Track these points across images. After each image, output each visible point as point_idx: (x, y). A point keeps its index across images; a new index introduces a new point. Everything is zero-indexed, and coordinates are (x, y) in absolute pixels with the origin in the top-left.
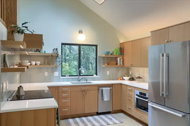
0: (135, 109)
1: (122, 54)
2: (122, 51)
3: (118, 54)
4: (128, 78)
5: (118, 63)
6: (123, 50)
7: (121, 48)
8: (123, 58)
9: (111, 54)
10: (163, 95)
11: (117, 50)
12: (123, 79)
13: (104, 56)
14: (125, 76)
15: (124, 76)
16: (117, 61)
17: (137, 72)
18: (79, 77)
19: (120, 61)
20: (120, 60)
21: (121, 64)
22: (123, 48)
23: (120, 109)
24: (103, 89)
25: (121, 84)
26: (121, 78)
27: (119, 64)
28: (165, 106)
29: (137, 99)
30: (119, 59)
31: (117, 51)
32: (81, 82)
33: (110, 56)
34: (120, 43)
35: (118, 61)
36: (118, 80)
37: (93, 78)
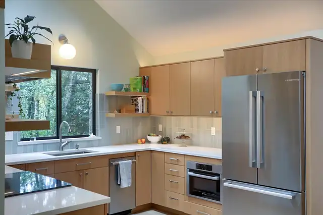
0: (187, 197)
1: (146, 90)
2: (146, 83)
3: (138, 90)
4: (157, 139)
5: (139, 108)
6: (148, 81)
7: (144, 78)
8: (148, 99)
9: (127, 90)
10: (254, 164)
11: (135, 82)
12: (148, 142)
13: (114, 93)
14: (152, 134)
15: (149, 135)
16: (136, 105)
17: (175, 125)
18: (61, 140)
19: (143, 105)
20: (143, 102)
21: (144, 111)
22: (148, 77)
23: (150, 202)
24: (120, 162)
25: (151, 151)
26: (144, 140)
27: (140, 112)
28: (257, 184)
29: (191, 177)
30: (141, 100)
31: (136, 84)
32: (66, 151)
33: (123, 93)
34: (141, 68)
35: (139, 105)
36: (137, 142)
37: (88, 141)
